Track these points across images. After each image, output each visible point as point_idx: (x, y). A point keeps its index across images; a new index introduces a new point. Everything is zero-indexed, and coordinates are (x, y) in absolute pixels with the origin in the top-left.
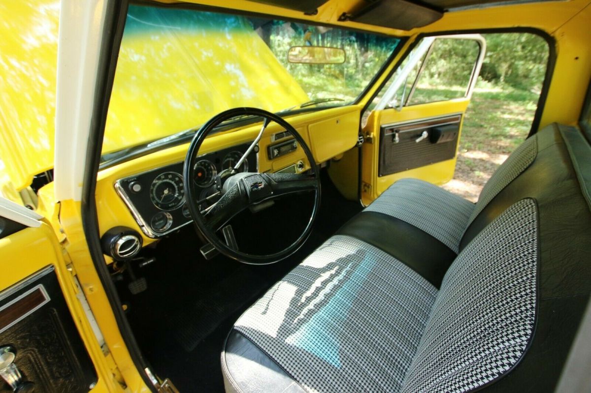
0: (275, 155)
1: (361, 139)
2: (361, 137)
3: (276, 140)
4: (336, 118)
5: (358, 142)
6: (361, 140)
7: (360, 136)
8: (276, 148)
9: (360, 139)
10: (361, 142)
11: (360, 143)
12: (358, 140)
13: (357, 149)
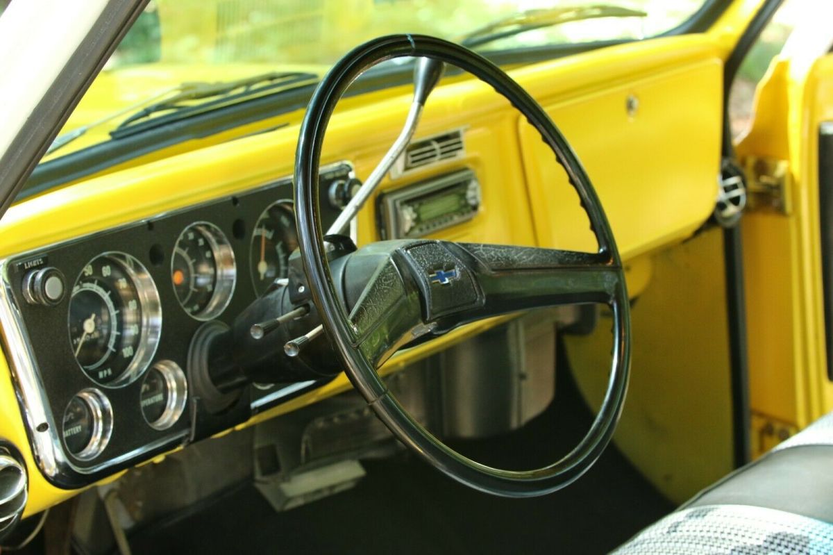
0: (407, 228)
1: (735, 187)
2: (733, 181)
3: (407, 168)
4: (622, 90)
5: (721, 206)
6: (735, 193)
7: (726, 175)
8: (409, 202)
9: (727, 189)
10: (736, 201)
11: (731, 210)
12: (722, 196)
13: (716, 237)
